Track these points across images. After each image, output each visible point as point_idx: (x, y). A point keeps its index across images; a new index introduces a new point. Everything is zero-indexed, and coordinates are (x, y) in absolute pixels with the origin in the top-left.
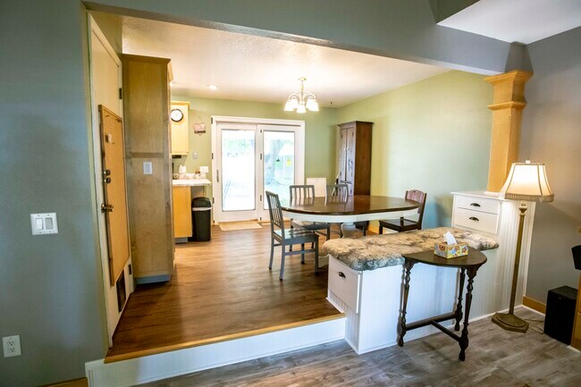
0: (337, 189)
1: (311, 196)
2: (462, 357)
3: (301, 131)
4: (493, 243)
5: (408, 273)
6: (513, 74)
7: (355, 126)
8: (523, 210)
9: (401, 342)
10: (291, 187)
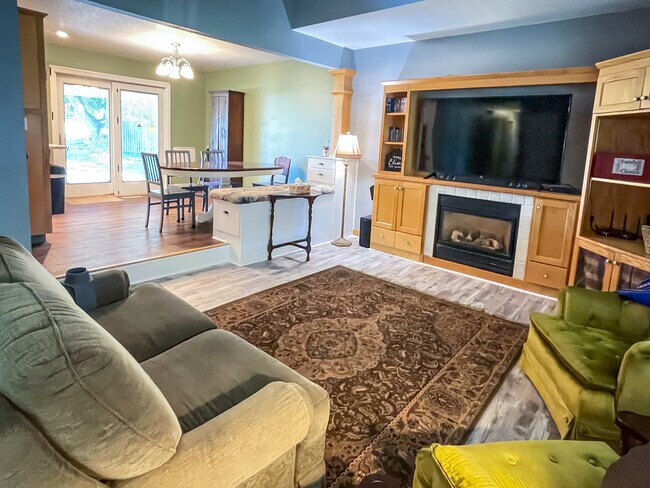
0: (208, 155)
1: (187, 161)
2: (308, 259)
3: (167, 93)
4: (330, 189)
5: (273, 206)
6: (344, 71)
7: (227, 95)
8: (346, 166)
9: (270, 258)
10: (167, 152)
